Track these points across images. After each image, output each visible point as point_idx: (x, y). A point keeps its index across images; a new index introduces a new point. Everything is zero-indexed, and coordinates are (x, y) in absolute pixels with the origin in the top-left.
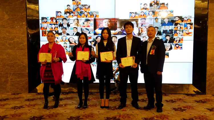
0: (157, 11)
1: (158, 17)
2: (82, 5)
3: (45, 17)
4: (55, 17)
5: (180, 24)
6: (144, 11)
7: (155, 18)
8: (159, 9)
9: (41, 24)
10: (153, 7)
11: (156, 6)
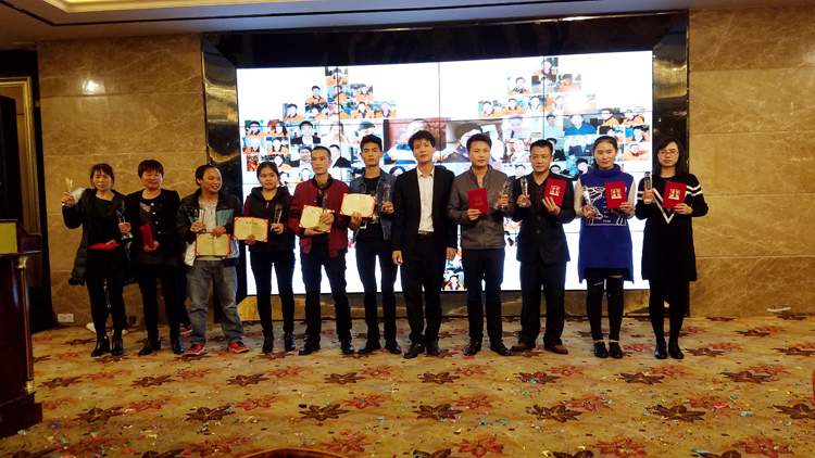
0: (552, 95)
1: (554, 114)
2: (352, 87)
3: (253, 120)
4: (281, 120)
5: (614, 129)
6: (518, 96)
7: (546, 114)
8: (556, 89)
9: (244, 139)
10: (541, 86)
11: (547, 81)
